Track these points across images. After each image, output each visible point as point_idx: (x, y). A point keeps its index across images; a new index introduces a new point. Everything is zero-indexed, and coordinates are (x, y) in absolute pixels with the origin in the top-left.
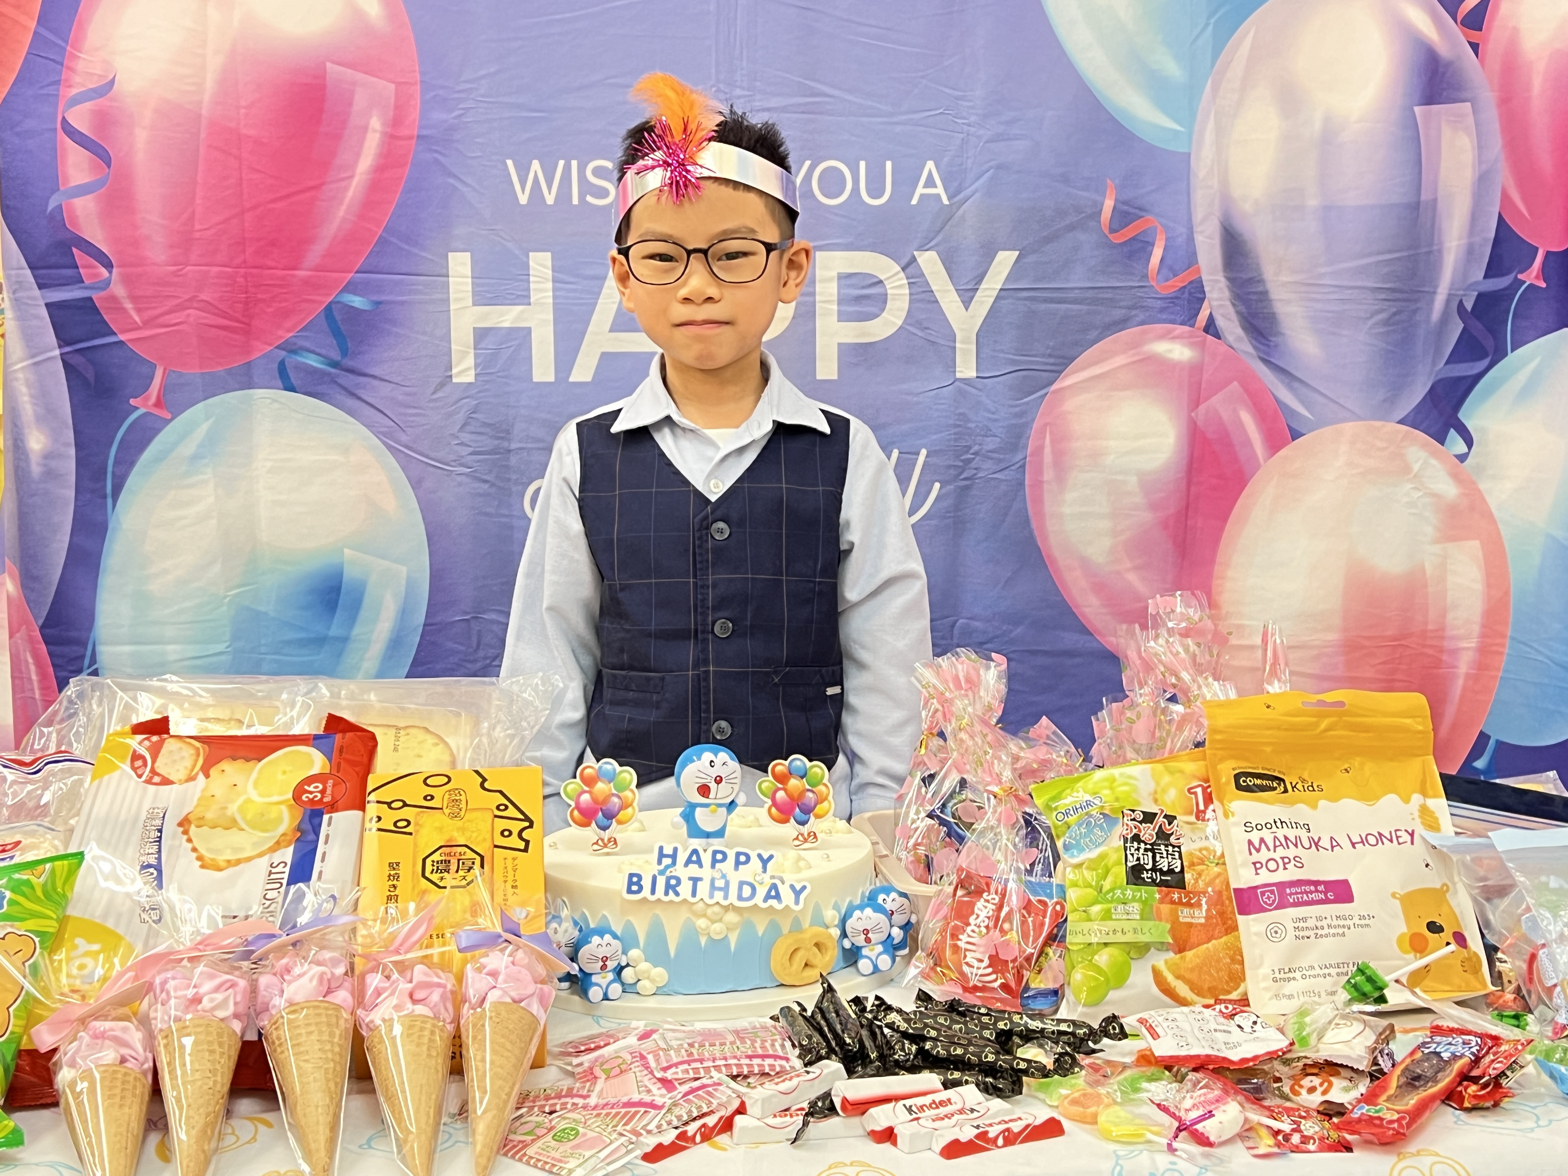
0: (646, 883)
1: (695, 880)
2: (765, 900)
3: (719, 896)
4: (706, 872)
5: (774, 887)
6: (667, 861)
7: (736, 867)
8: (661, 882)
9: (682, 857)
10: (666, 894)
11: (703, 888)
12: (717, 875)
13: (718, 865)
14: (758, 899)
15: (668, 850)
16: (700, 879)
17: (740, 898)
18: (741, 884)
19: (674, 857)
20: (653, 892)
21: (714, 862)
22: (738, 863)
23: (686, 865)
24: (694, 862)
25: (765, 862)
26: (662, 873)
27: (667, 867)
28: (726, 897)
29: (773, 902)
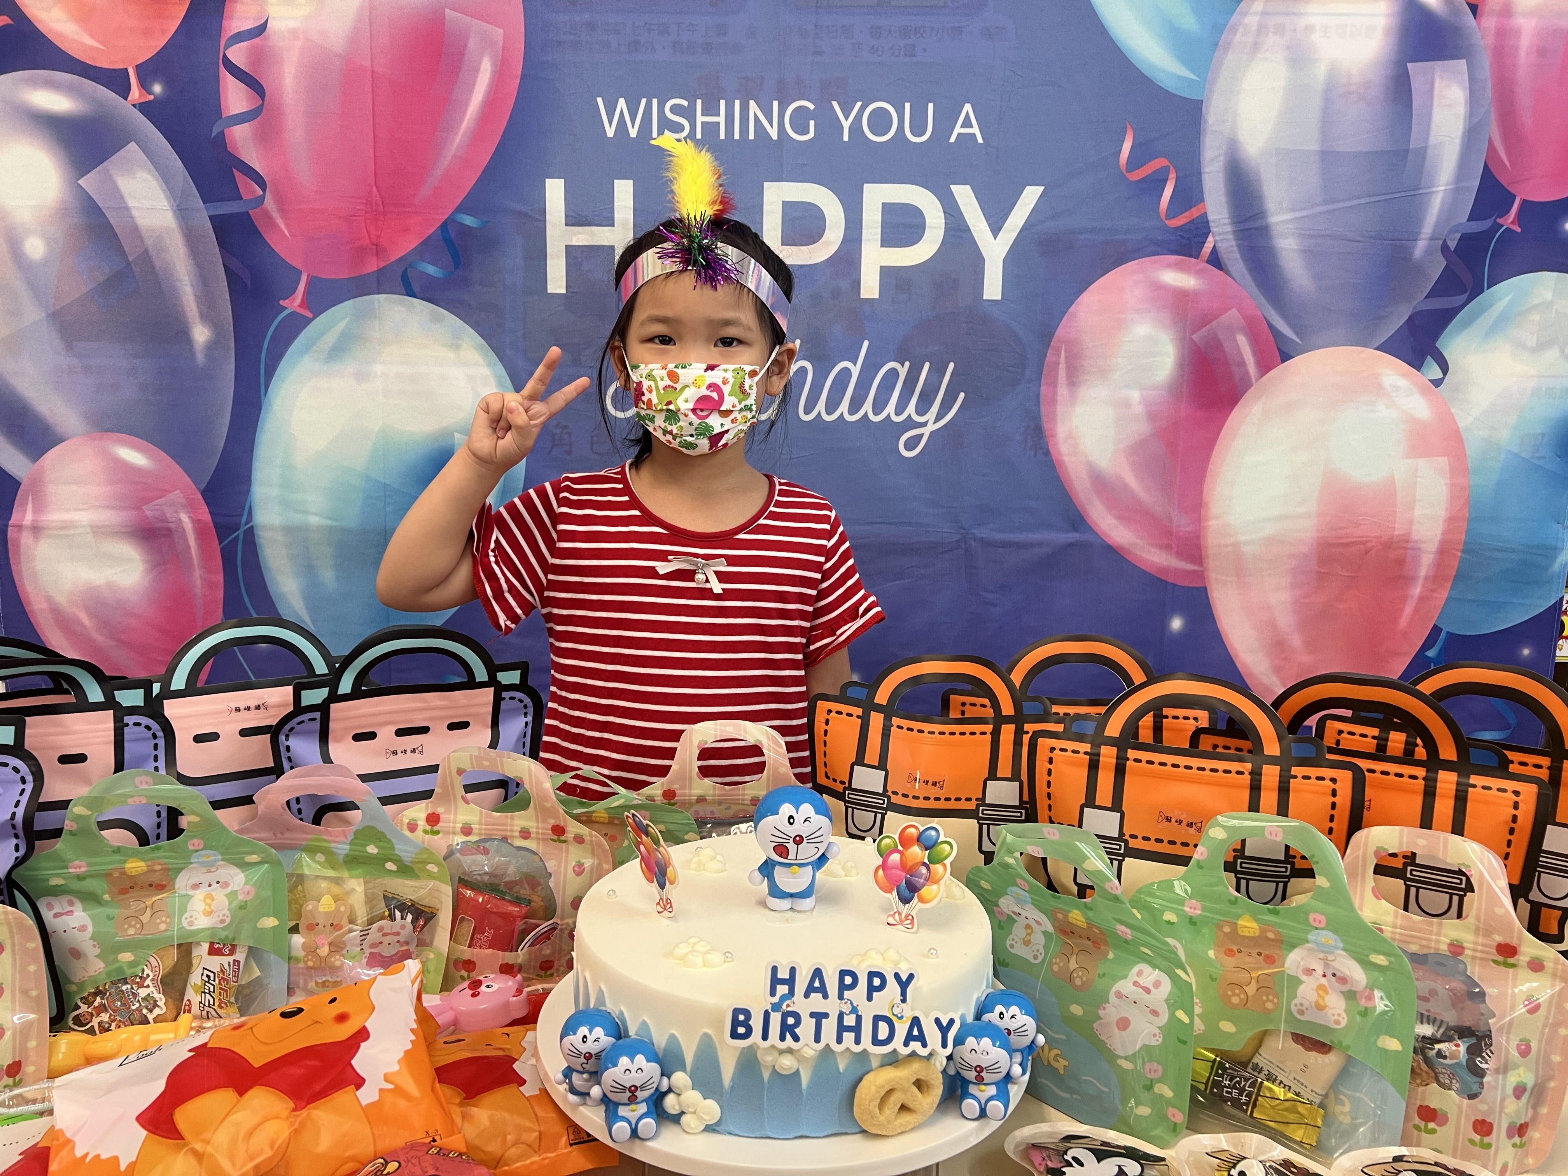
0: (757, 1023)
1: (819, 1017)
2: (906, 1044)
3: (849, 1037)
4: (832, 1006)
5: (916, 1021)
6: (782, 989)
7: (870, 998)
8: (776, 1019)
9: (801, 985)
10: (782, 1038)
11: (829, 1027)
12: (846, 1009)
13: (847, 994)
14: (897, 1043)
15: (783, 974)
16: (826, 1015)
17: (876, 1042)
18: (877, 1019)
19: (790, 982)
20: (765, 1037)
21: (843, 988)
22: (871, 990)
23: (807, 995)
24: (816, 990)
25: (904, 984)
26: (776, 1007)
27: (783, 998)
28: (858, 1041)
29: (915, 1046)
